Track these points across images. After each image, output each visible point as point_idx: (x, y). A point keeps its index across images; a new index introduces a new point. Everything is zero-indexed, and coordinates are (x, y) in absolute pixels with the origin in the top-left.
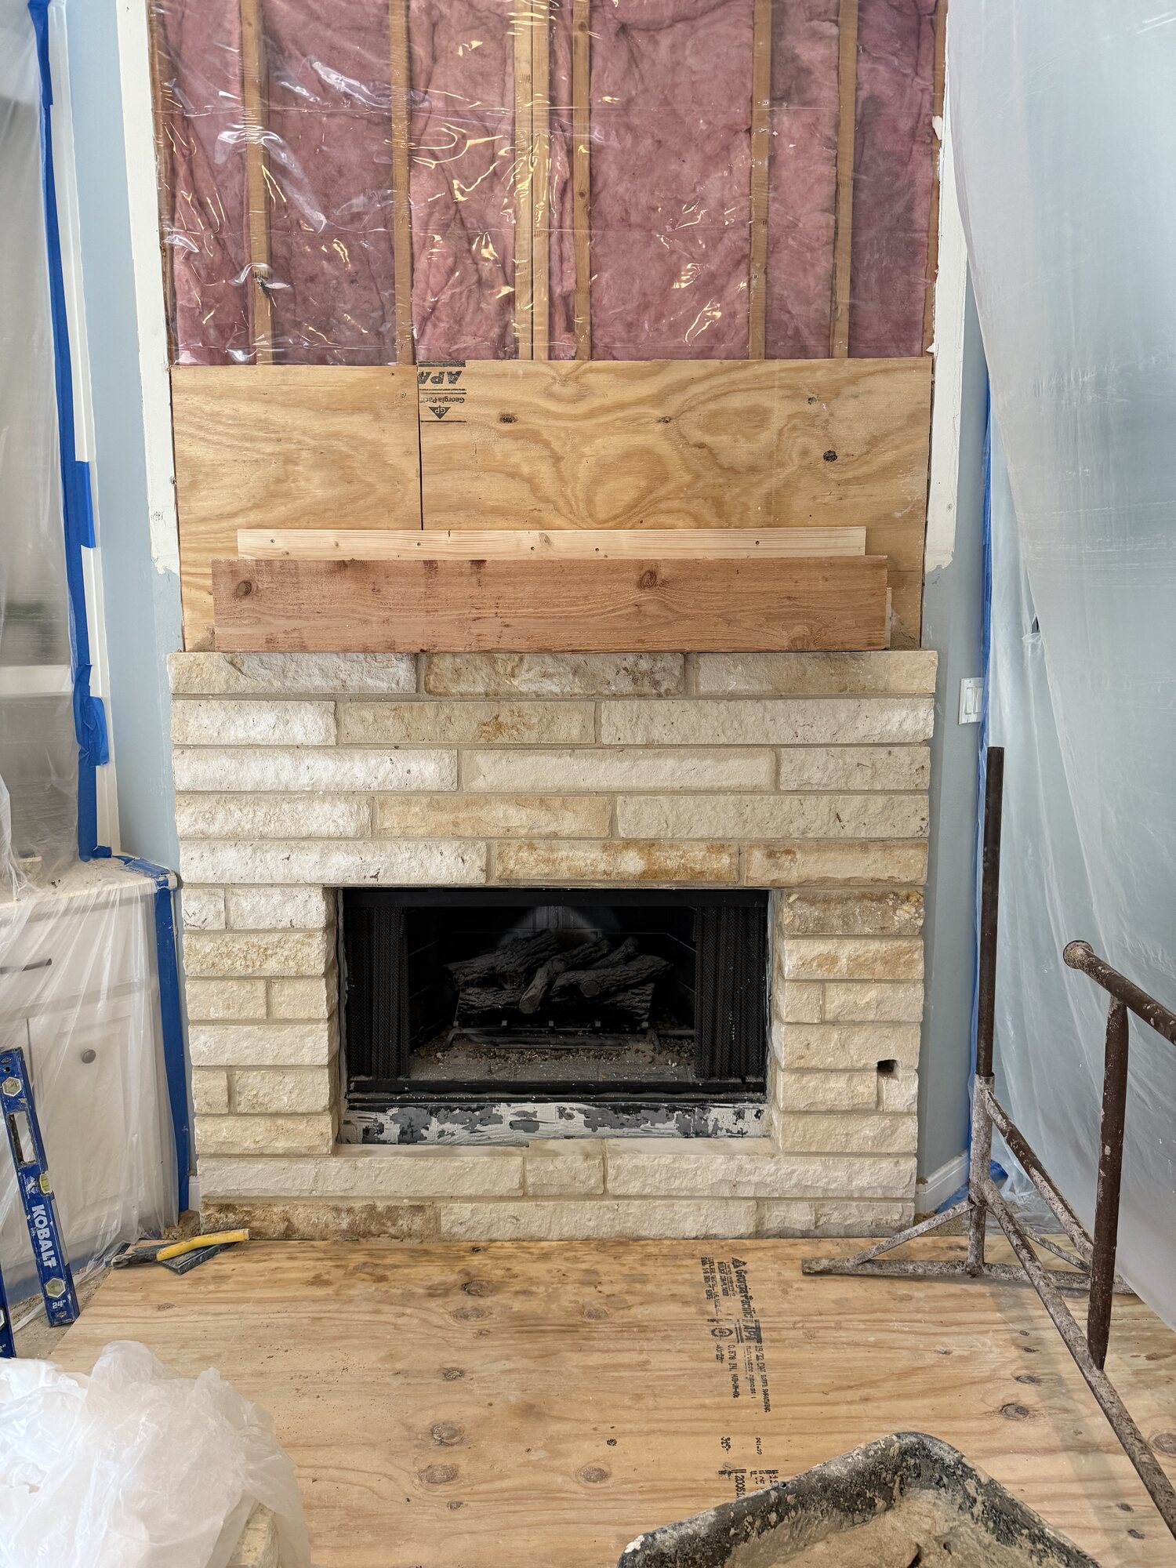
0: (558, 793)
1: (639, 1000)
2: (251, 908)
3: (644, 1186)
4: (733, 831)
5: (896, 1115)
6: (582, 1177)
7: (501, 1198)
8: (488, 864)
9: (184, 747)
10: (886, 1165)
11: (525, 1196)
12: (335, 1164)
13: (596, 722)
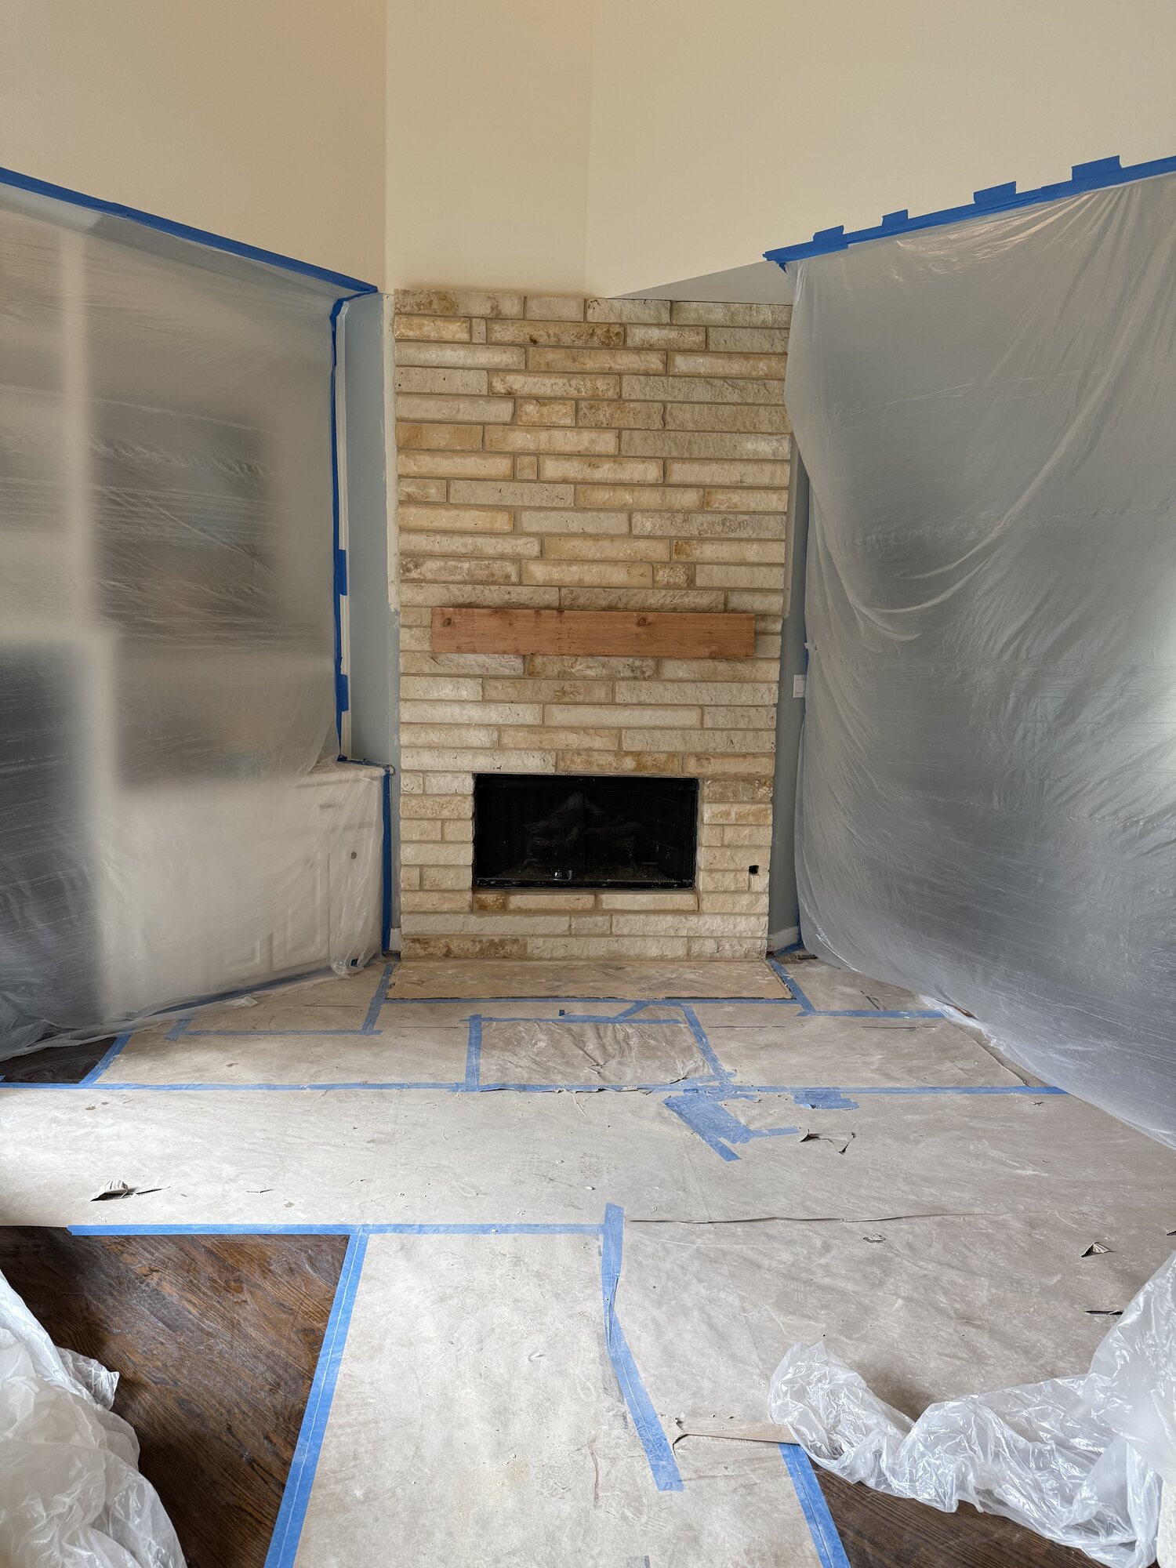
0: (592, 728)
1: (628, 844)
2: (436, 784)
3: (631, 930)
4: (681, 748)
5: (758, 893)
6: (600, 925)
7: (558, 936)
8: (556, 763)
9: (406, 700)
10: (753, 919)
11: (570, 935)
12: (473, 918)
13: (613, 691)
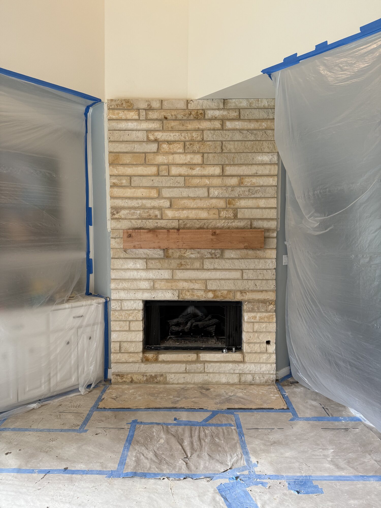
0: (194, 280)
1: (212, 329)
2: (127, 305)
3: (213, 370)
4: (233, 288)
5: (270, 353)
6: (199, 368)
7: (181, 373)
8: (179, 295)
9: (113, 269)
10: (269, 365)
11: (186, 373)
12: (143, 365)
13: (203, 264)
